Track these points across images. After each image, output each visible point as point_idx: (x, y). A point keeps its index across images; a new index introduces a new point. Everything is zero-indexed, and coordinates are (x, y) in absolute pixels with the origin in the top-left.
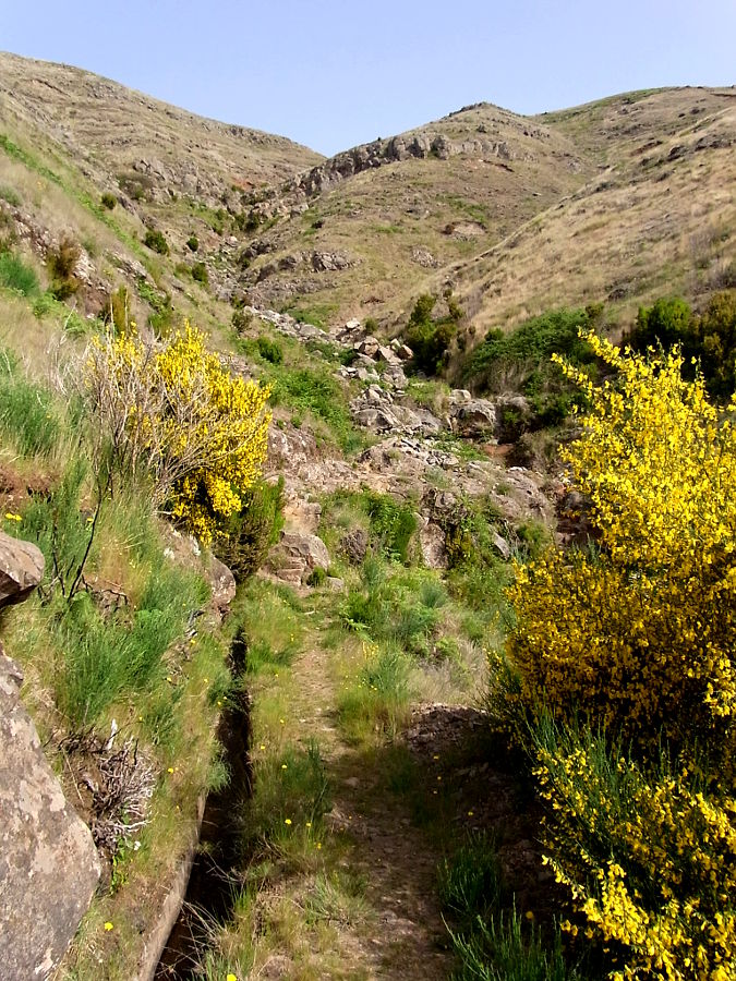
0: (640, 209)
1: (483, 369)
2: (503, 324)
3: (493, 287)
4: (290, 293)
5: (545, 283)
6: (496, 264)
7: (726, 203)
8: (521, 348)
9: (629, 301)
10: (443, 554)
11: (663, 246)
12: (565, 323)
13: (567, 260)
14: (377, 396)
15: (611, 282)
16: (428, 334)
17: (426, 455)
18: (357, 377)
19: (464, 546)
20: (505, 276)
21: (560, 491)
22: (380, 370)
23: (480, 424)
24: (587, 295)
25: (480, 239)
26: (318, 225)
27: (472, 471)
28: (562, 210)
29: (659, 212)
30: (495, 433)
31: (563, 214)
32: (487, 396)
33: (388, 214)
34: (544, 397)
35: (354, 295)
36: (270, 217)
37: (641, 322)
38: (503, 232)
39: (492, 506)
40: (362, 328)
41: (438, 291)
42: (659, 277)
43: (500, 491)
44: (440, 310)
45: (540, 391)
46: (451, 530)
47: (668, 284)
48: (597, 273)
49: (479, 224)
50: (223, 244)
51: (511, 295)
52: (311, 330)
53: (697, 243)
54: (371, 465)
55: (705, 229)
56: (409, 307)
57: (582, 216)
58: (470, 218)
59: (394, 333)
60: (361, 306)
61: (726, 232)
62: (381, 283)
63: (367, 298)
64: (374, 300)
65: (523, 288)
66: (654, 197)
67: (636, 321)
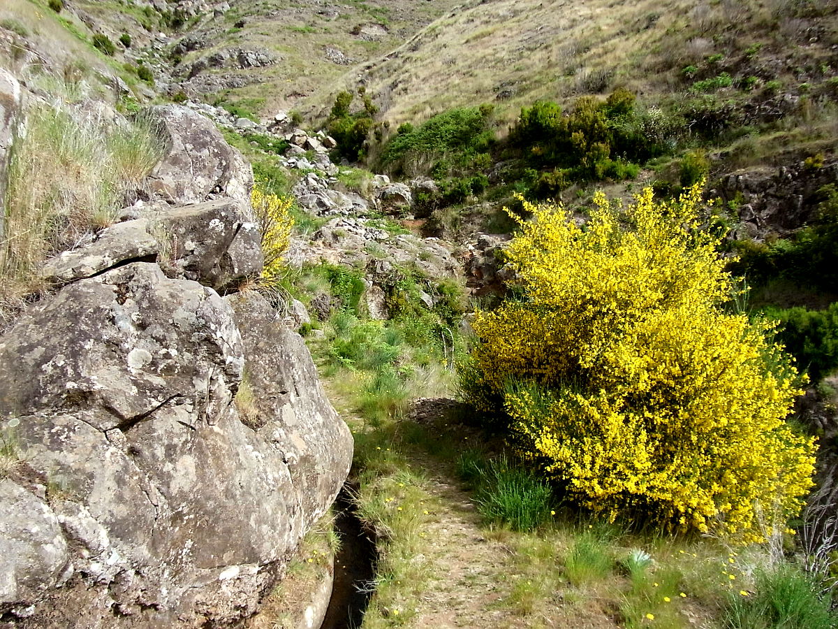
0: (519, 21)
1: (398, 158)
2: (412, 119)
3: (400, 86)
4: (220, 87)
5: (443, 83)
6: (401, 65)
7: (587, 19)
8: (429, 140)
9: (513, 101)
10: (385, 308)
11: (539, 55)
12: (463, 119)
13: (461, 64)
14: (314, 183)
15: (498, 84)
16: (348, 126)
17: (363, 232)
18: (296, 167)
19: (400, 301)
20: (410, 76)
21: (467, 256)
22: (310, 158)
23: (399, 204)
24: (479, 95)
25: (384, 40)
26: (240, 25)
27: (400, 243)
28: (454, 19)
29: (533, 24)
30: (411, 210)
31: (455, 22)
32: (403, 180)
33: (302, 15)
34: (449, 180)
35: (279, 89)
36: (194, 14)
37: (523, 120)
38: (402, 33)
39: (418, 270)
40: (289, 120)
41: (353, 88)
42: (536, 82)
43: (423, 258)
44: (356, 105)
45: (446, 175)
46: (389, 290)
47: (543, 88)
48: (486, 76)
49: (382, 26)
50: (153, 40)
51: (416, 94)
52: (246, 123)
53: (565, 53)
54: (323, 243)
55: (572, 41)
56: (329, 102)
57: (472, 25)
58: (374, 20)
59: (318, 125)
60: (285, 99)
61: (587, 45)
62: (300, 78)
63: (290, 92)
64: (295, 94)
65: (426, 87)
66: (530, 10)
67: (520, 119)
